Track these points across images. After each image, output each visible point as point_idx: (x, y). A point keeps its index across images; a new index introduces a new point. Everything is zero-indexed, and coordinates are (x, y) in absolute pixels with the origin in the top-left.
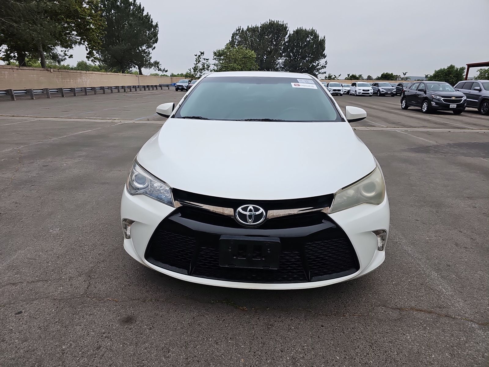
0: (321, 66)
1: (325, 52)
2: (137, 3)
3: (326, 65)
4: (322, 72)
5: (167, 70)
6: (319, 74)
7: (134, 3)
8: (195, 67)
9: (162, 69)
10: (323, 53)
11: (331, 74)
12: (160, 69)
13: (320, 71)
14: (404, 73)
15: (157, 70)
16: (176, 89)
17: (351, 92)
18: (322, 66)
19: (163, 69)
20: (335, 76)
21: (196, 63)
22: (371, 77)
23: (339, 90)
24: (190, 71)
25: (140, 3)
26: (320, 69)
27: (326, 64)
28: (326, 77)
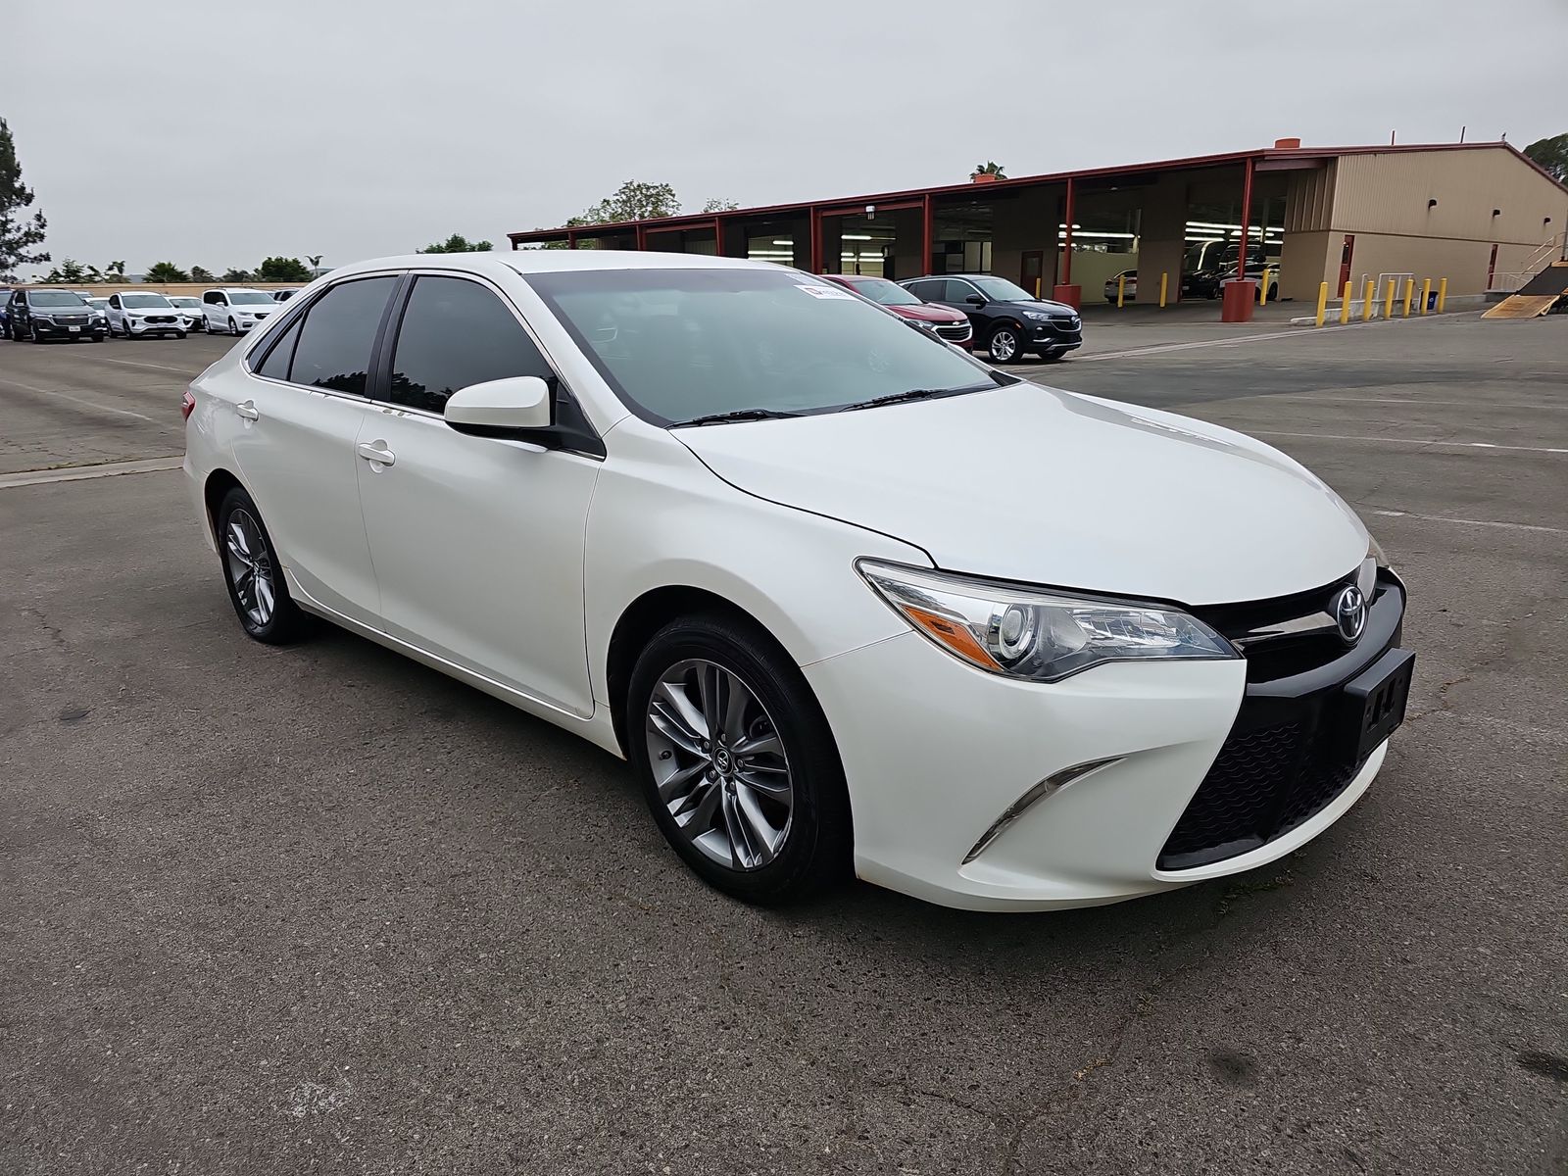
0: (22, 232)
1: (25, 180)
3: (42, 231)
4: (32, 256)
6: (22, 261)
10: (17, 185)
11: (75, 264)
13: (23, 251)
14: (311, 260)
17: (213, 324)
18: (27, 234)
20: (92, 268)
22: (203, 271)
23: (171, 319)
26: (18, 244)
27: (43, 226)
28: (56, 273)
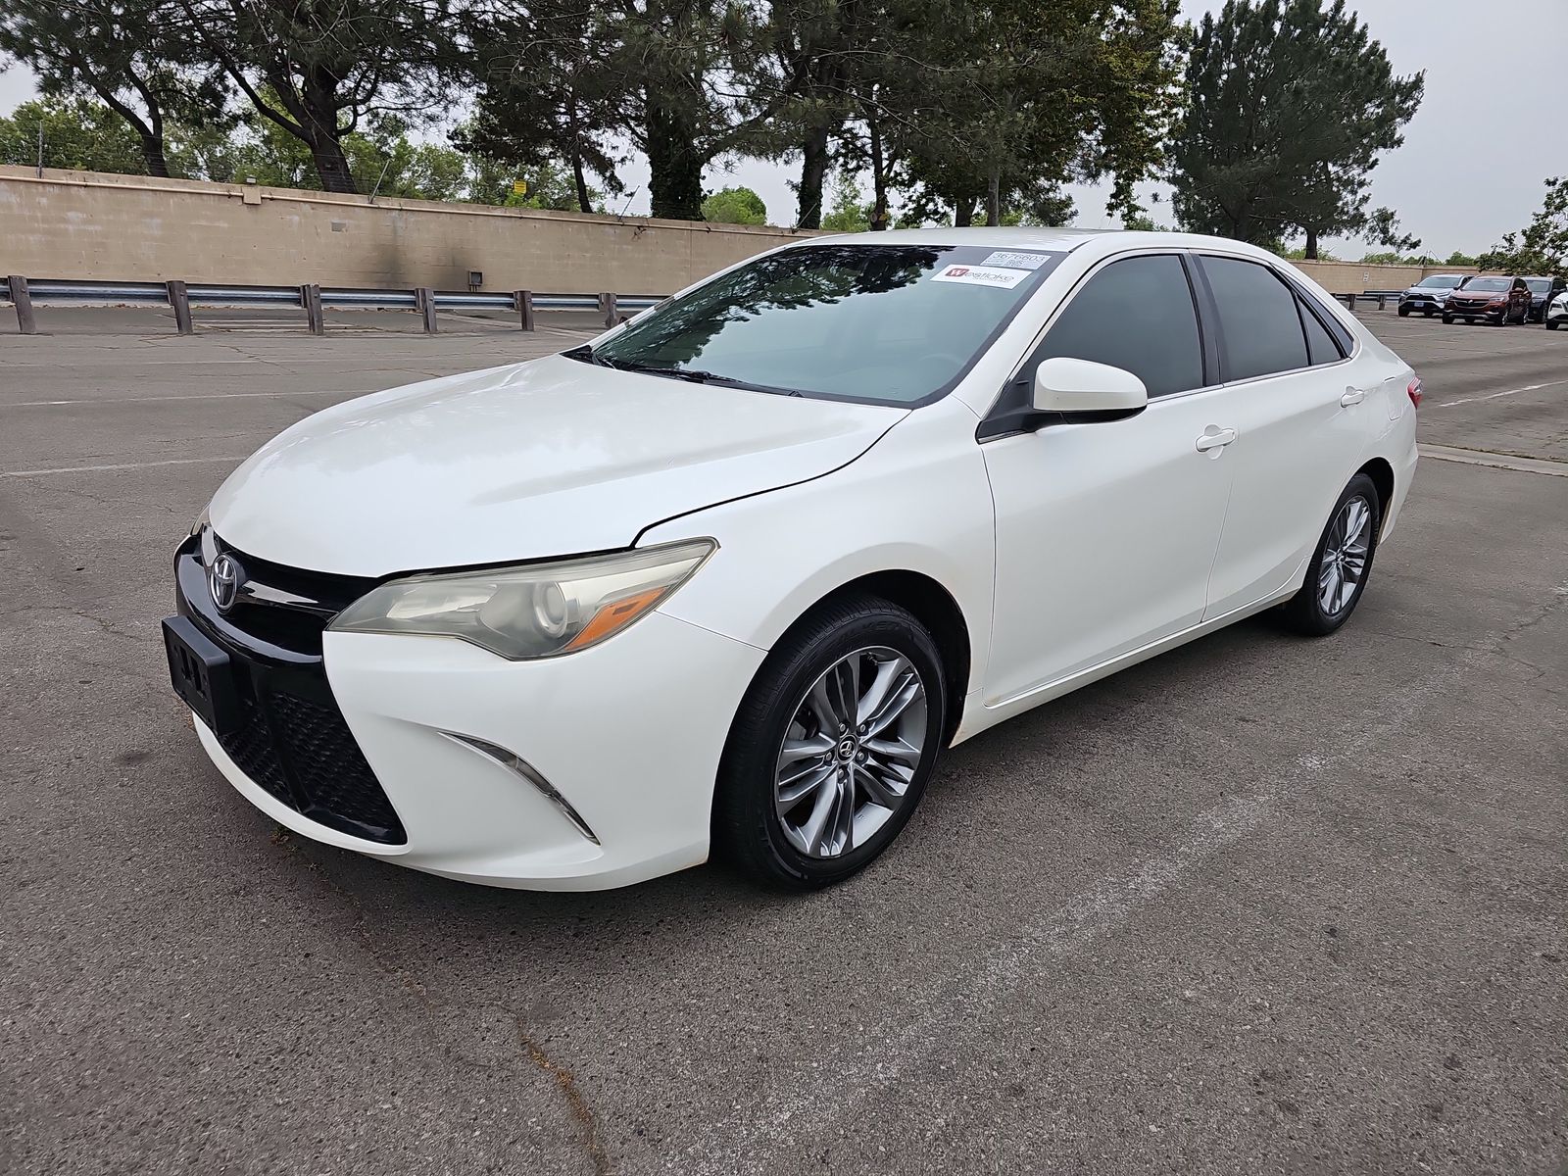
2: (1344, 15)
5: (1420, 241)
7: (1333, 17)
8: (1533, 229)
9: (1400, 235)
12: (1393, 237)
15: (1378, 242)
16: (1400, 308)
19: (1402, 238)
21: (1543, 210)
24: (1507, 244)
25: (1355, 14)
